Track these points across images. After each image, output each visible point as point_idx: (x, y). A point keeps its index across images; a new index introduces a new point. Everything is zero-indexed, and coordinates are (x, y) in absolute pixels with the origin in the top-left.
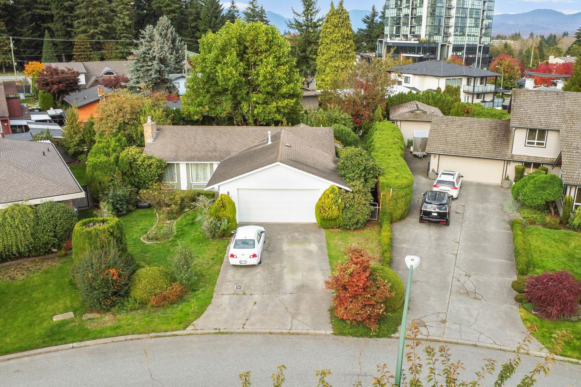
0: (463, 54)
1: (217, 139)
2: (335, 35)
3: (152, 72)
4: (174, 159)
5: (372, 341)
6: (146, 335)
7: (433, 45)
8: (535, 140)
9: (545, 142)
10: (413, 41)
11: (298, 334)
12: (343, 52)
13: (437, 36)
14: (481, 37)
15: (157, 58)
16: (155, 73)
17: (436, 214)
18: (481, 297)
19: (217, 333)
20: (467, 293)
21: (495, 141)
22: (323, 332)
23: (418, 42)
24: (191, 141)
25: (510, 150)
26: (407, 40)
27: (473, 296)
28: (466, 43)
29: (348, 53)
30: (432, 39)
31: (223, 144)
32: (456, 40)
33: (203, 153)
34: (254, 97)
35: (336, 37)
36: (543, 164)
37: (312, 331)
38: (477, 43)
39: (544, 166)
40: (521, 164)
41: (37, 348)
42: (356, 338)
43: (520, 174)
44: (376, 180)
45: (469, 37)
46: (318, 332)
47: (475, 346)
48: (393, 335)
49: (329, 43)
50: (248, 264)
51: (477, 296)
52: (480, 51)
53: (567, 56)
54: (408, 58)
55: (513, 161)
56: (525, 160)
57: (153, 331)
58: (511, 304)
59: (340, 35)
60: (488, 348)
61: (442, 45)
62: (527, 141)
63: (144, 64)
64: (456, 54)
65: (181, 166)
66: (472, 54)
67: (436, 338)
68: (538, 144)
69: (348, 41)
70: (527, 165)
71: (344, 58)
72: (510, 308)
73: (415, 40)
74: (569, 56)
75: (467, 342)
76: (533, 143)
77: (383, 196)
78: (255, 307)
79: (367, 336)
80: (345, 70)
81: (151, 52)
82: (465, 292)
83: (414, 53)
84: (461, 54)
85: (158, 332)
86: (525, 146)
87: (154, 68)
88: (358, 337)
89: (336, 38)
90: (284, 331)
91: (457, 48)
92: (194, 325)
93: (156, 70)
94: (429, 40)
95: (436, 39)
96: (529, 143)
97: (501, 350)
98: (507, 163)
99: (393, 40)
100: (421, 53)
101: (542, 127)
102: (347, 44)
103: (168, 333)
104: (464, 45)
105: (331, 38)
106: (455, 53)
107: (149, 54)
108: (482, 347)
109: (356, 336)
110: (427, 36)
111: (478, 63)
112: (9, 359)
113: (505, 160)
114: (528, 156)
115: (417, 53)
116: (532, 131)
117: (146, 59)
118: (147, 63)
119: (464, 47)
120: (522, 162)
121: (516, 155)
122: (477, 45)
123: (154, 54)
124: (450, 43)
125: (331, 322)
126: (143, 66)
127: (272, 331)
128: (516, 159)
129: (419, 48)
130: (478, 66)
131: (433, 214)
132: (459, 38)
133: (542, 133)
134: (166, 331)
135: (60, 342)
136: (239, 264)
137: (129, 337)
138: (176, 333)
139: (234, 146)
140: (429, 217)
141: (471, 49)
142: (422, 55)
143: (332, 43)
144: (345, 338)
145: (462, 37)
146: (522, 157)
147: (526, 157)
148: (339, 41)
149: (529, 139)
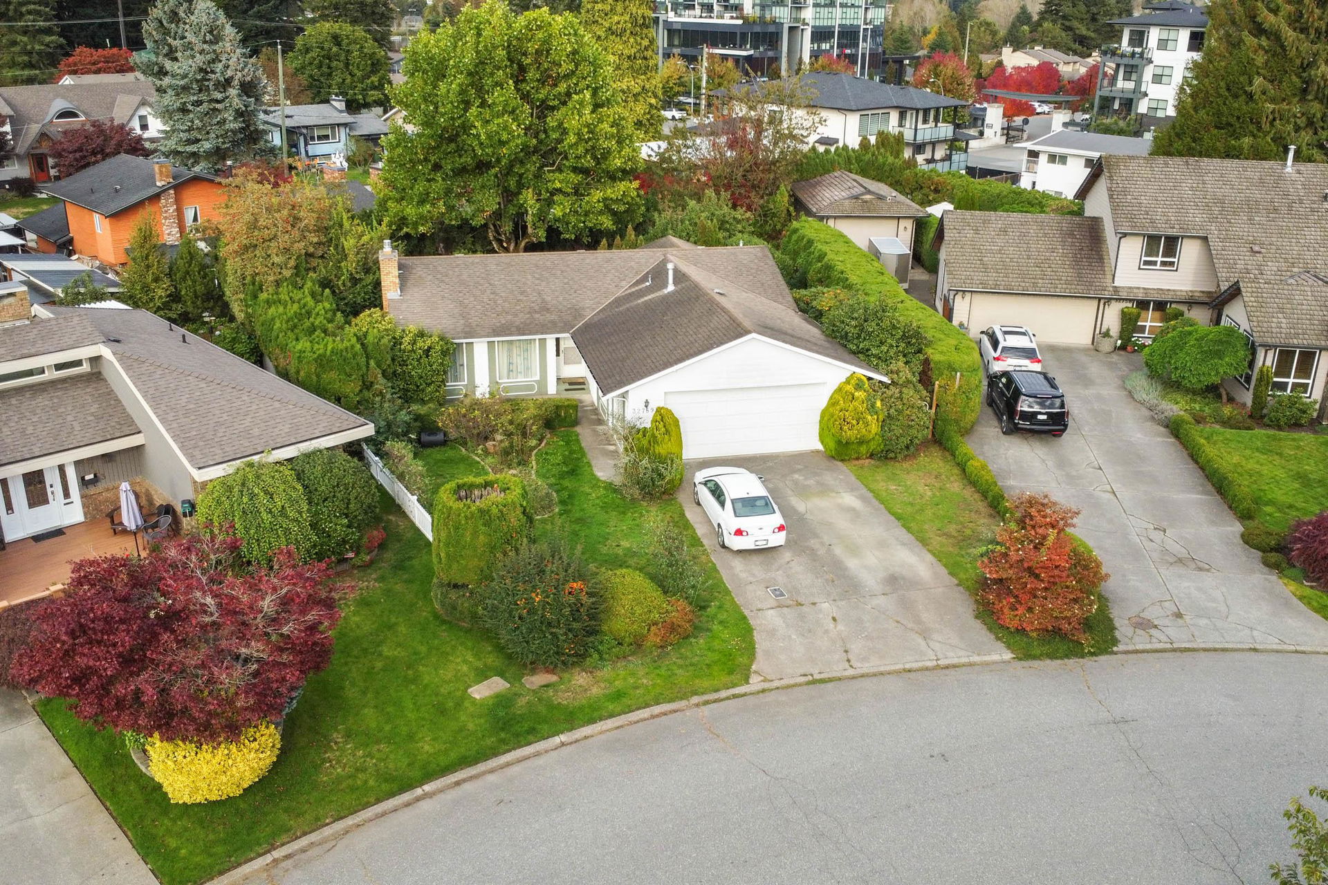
0: (831, 47)
1: (537, 282)
2: (616, 18)
3: (229, 116)
4: (466, 333)
5: (1088, 662)
6: (683, 703)
7: (772, 29)
8: (1158, 256)
9: (1176, 260)
10: (728, 20)
11: (954, 666)
12: (635, 58)
13: (778, 8)
14: (866, 9)
15: (236, 82)
16: (235, 119)
17: (1045, 417)
18: (1207, 567)
19: (809, 683)
20: (1180, 560)
21: (1076, 261)
22: (996, 657)
23: (740, 22)
24: (485, 291)
25: (1109, 277)
26: (711, 17)
27: (1194, 566)
28: (838, 22)
29: (645, 58)
30: (768, 16)
31: (557, 294)
32: (818, 16)
33: (522, 317)
34: (557, 181)
35: (618, 23)
36: (1171, 303)
37: (976, 659)
38: (861, 22)
39: (1173, 306)
40: (1130, 305)
41: (496, 754)
42: (1059, 662)
43: (1129, 324)
44: (922, 357)
45: (845, 10)
46: (987, 658)
47: (1255, 650)
48: (1115, 649)
49: (603, 35)
50: (770, 545)
51: (1201, 565)
52: (865, 40)
53: (1036, 48)
54: (725, 58)
55: (1117, 299)
56: (1141, 297)
57: (695, 693)
58: (1262, 573)
59: (627, 18)
60: (1277, 651)
61: (790, 28)
62: (1144, 258)
63: (203, 97)
64: (819, 47)
65: (476, 347)
66: (850, 48)
67: (1183, 645)
68: (1164, 264)
69: (645, 31)
70: (1143, 305)
71: (637, 72)
72: (1266, 579)
73: (732, 18)
74: (1040, 48)
75: (1239, 646)
76: (1155, 263)
77: (940, 387)
78: (840, 627)
79: (1076, 656)
80: (640, 98)
81: (219, 67)
82: (1176, 559)
83: (734, 48)
84: (828, 48)
85: (703, 694)
86: (1139, 269)
87: (231, 106)
88: (1061, 658)
89: (620, 26)
90: (929, 664)
91: (821, 35)
92: (755, 672)
93: (237, 111)
94: (762, 18)
95: (777, 15)
96: (1146, 263)
97: (1297, 652)
98: (1104, 304)
99: (680, 16)
100: (748, 46)
101: (1170, 232)
102: (642, 38)
103: (723, 694)
104: (834, 27)
105: (607, 26)
106: (816, 45)
107: (213, 72)
108: (1266, 651)
109: (1057, 658)
110: (757, 8)
111: (863, 67)
112: (458, 783)
113: (1100, 299)
114: (1144, 289)
115: (740, 48)
116: (1152, 240)
117: (207, 83)
118: (209, 95)
119: (834, 32)
120: (1134, 300)
121: (1123, 288)
122: (859, 26)
123: (229, 73)
124: (805, 24)
125: (998, 639)
126: (198, 103)
127: (908, 666)
128: (1124, 295)
129: (744, 35)
130: (862, 74)
131: (1040, 417)
132: (824, 12)
133: (1171, 245)
134: (717, 691)
135: (531, 738)
136: (753, 547)
137: (657, 710)
138: (737, 690)
139: (582, 297)
140: (1031, 424)
141: (849, 35)
142: (751, 52)
143: (611, 37)
144: (1036, 663)
145: (830, 10)
146: (1135, 291)
147: (1142, 291)
148: (625, 31)
149: (1146, 255)
